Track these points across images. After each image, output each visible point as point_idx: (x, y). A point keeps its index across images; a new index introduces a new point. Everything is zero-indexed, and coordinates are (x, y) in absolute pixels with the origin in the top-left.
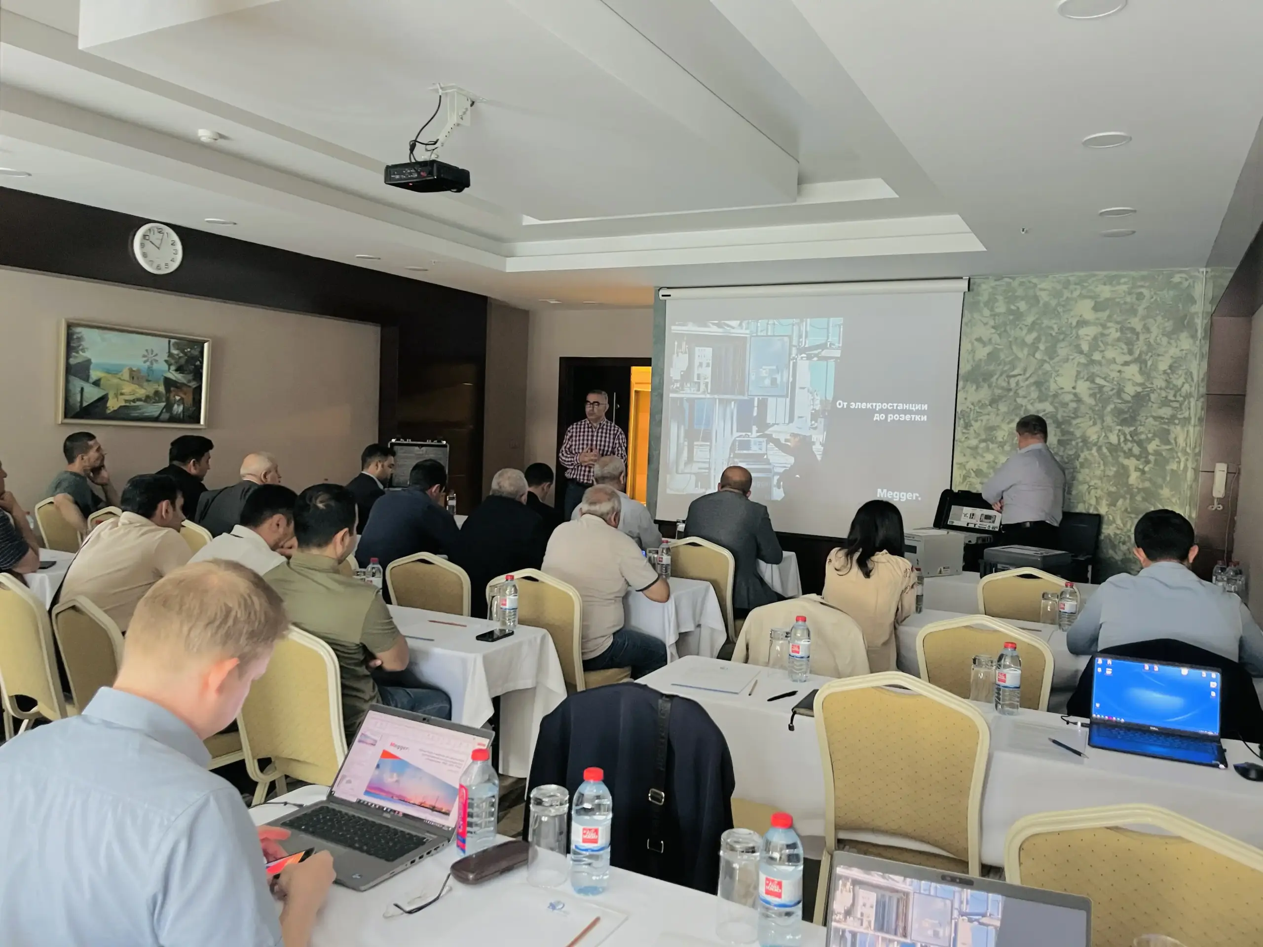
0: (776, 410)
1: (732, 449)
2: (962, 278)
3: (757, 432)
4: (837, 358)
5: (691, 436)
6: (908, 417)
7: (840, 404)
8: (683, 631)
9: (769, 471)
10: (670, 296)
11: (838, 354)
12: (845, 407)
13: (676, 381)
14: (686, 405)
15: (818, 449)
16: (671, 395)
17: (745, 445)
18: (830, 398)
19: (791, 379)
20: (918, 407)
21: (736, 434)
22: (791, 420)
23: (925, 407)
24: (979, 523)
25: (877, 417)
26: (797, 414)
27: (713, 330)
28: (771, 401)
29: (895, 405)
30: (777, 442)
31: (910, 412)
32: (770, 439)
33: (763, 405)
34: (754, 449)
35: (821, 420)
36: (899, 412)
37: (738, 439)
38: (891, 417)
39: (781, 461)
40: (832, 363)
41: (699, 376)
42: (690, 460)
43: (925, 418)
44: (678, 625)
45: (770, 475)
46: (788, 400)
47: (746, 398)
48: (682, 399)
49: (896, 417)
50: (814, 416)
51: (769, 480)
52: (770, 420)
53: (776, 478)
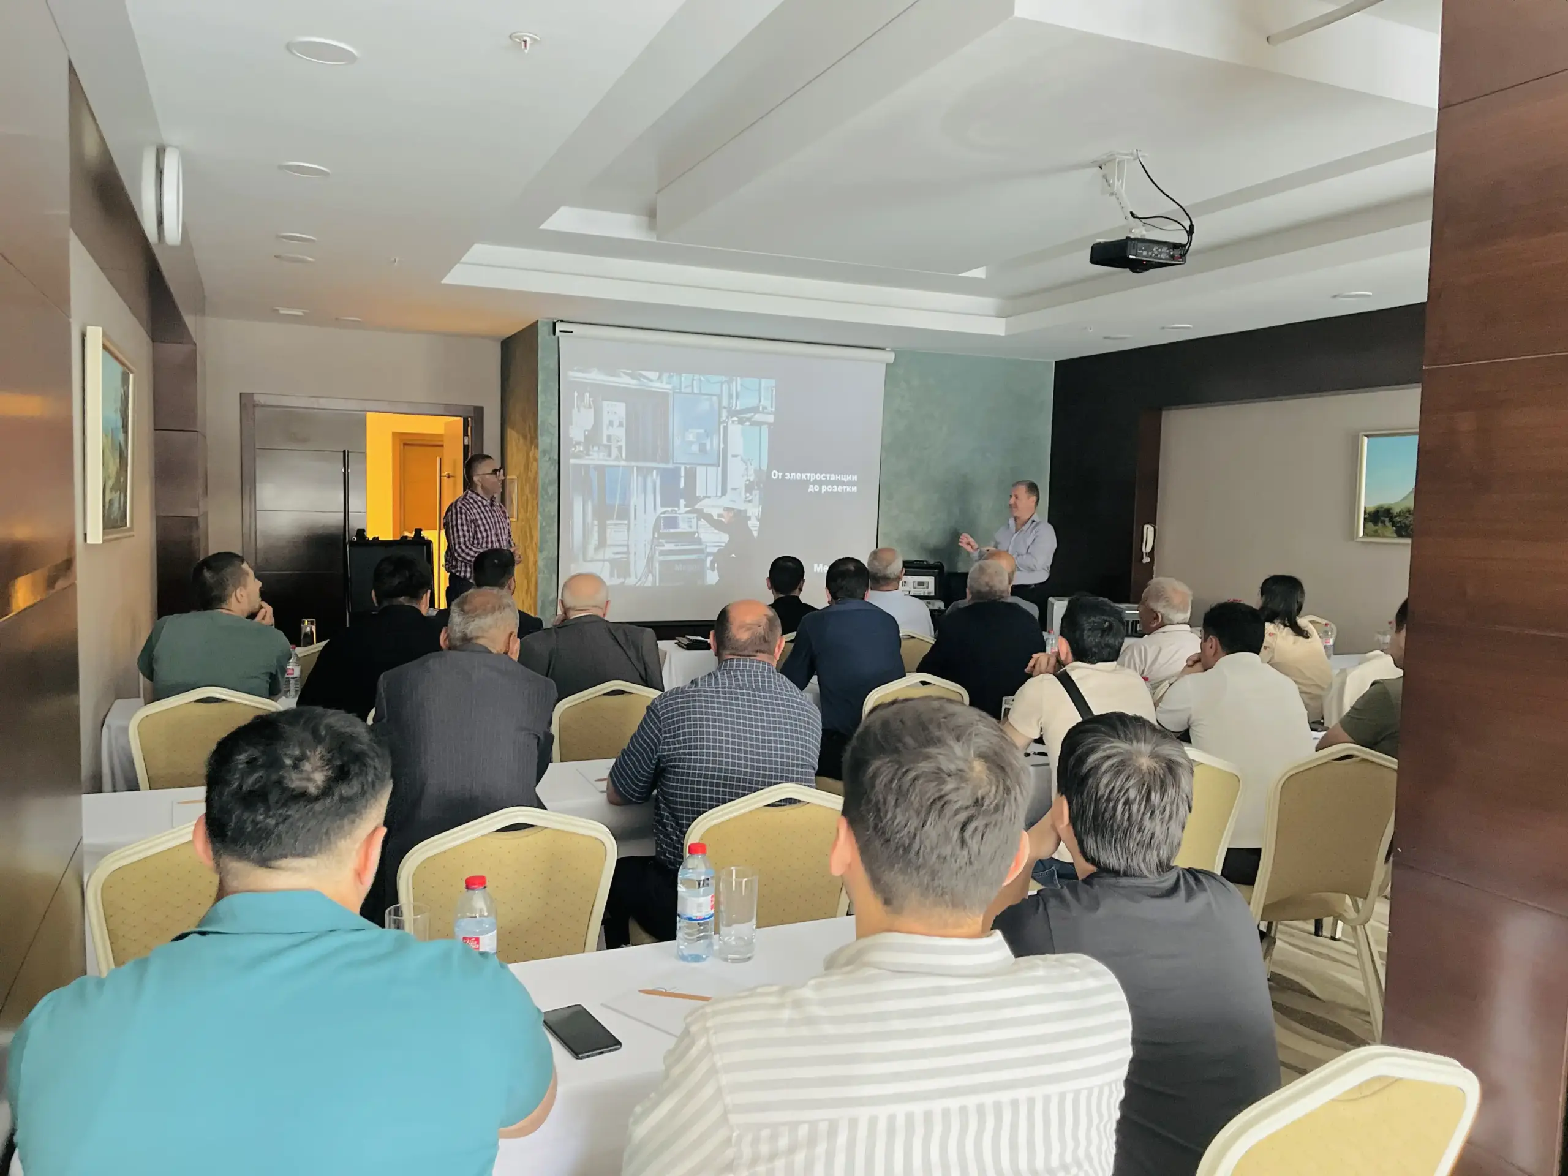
0: (706, 479)
1: (656, 528)
2: (884, 349)
3: (686, 506)
4: (769, 424)
5: (603, 514)
6: (840, 489)
7: (775, 474)
9: (701, 551)
10: (572, 332)
11: (771, 419)
12: (780, 477)
13: (579, 443)
14: (594, 475)
16: (572, 461)
17: (672, 522)
18: (765, 467)
19: (722, 446)
20: (849, 478)
21: (660, 510)
23: (855, 478)
25: (811, 489)
26: (729, 487)
27: (625, 381)
28: (701, 471)
29: (828, 475)
30: (708, 518)
31: (842, 483)
32: (702, 515)
33: (691, 476)
34: (683, 527)
35: (756, 492)
36: (832, 483)
37: (663, 515)
38: (824, 489)
39: (714, 539)
40: (765, 428)
41: (609, 438)
42: (602, 543)
45: (703, 556)
46: (720, 469)
47: (670, 466)
48: (587, 466)
49: (829, 488)
50: (749, 488)
51: (704, 561)
52: (700, 492)
53: (709, 559)
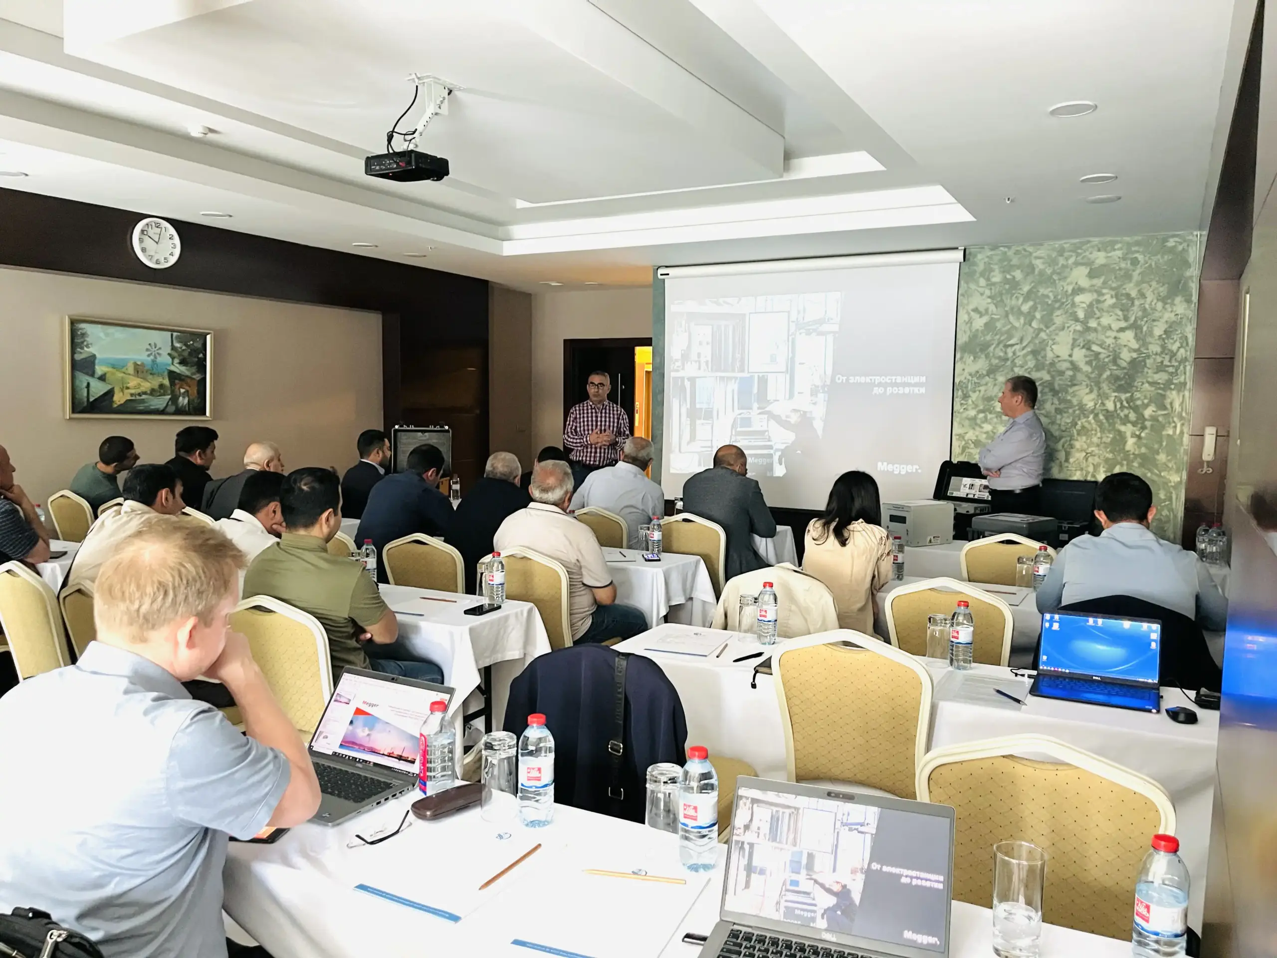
0: (777, 388)
1: (734, 426)
2: (957, 248)
3: (759, 408)
4: (834, 333)
5: (694, 414)
6: (907, 390)
7: (839, 379)
8: (673, 603)
9: (771, 447)
10: (668, 274)
11: (836, 328)
12: (844, 381)
13: (677, 360)
14: (687, 384)
15: (818, 425)
16: (673, 374)
17: (747, 422)
18: (829, 371)
19: (790, 355)
20: (916, 379)
21: (737, 412)
22: (791, 396)
23: (923, 379)
24: (978, 493)
25: (877, 391)
26: (797, 389)
27: (710, 308)
28: (771, 379)
29: (894, 378)
30: (777, 419)
31: (909, 385)
32: (771, 416)
33: (763, 381)
34: (756, 426)
35: (821, 396)
36: (896, 385)
37: (739, 416)
38: (889, 390)
40: (830, 338)
41: (699, 355)
42: (693, 438)
43: (923, 390)
44: (668, 598)
45: (772, 452)
46: (788, 376)
47: (745, 375)
48: (683, 379)
49: (895, 390)
50: (814, 392)
51: (770, 456)
52: (770, 396)
53: (778, 454)
